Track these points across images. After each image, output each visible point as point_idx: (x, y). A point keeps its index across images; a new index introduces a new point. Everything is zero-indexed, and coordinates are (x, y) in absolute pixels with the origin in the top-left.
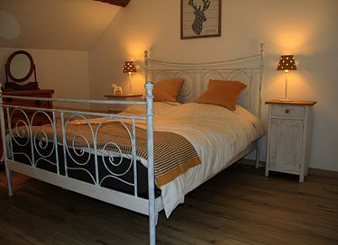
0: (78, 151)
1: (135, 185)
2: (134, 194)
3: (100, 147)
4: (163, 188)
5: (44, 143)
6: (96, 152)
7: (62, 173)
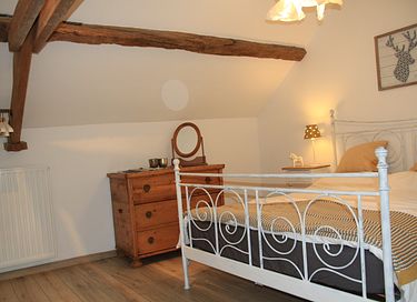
0: (279, 237)
1: (363, 282)
2: (361, 295)
3: (309, 231)
4: (406, 288)
5: (232, 228)
6: (305, 239)
7: (256, 263)
